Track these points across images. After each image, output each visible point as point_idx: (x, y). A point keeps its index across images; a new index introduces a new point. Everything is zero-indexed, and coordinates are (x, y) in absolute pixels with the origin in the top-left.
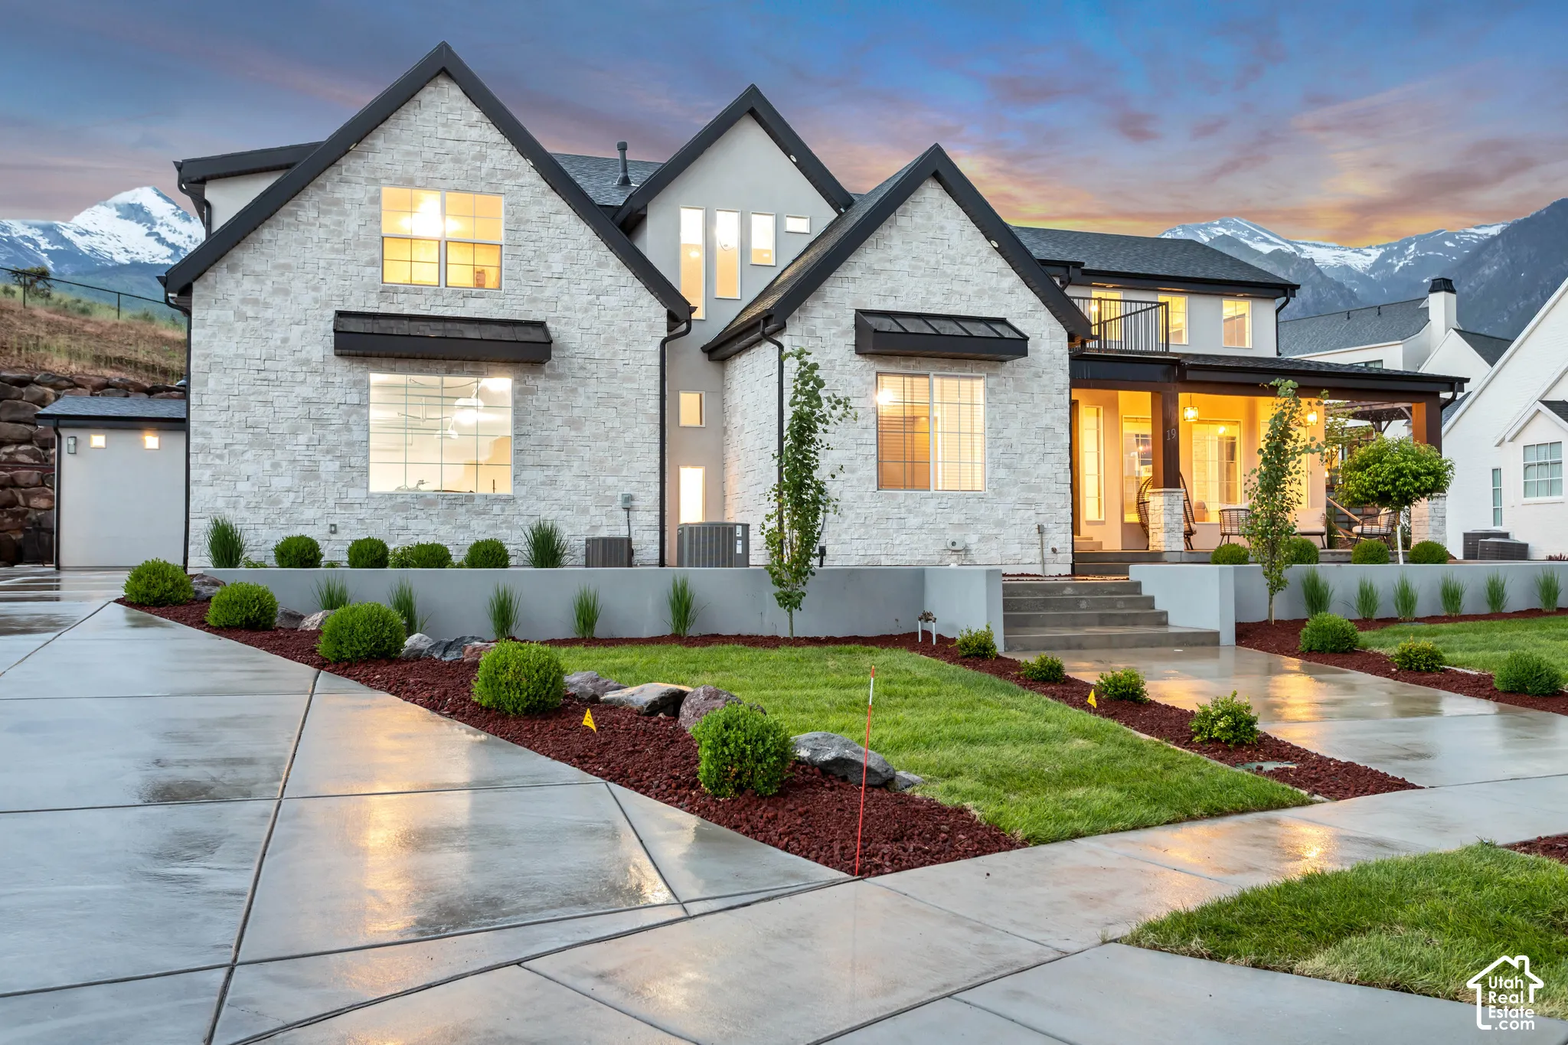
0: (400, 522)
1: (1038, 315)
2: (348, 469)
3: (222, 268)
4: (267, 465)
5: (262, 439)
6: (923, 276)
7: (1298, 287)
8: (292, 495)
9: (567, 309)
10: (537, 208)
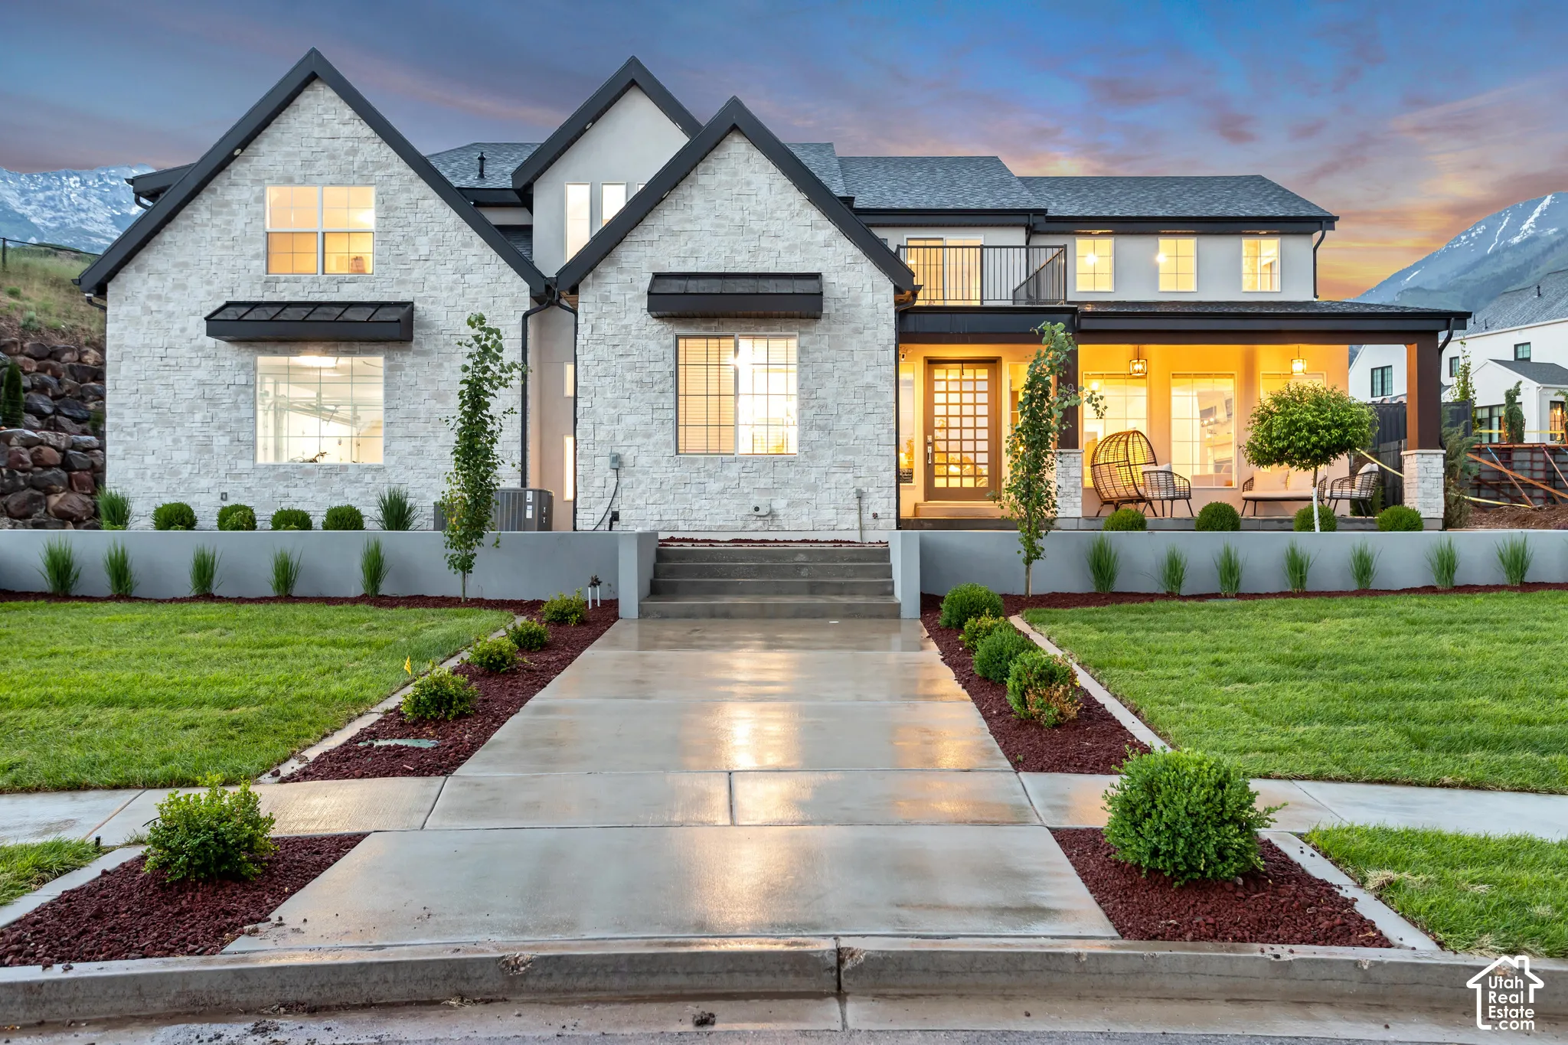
0: (282, 490)
1: (858, 268)
2: (236, 443)
3: (131, 267)
4: (169, 441)
5: (166, 419)
6: (726, 234)
7: (1337, 218)
8: (189, 466)
9: (434, 288)
10: (405, 195)
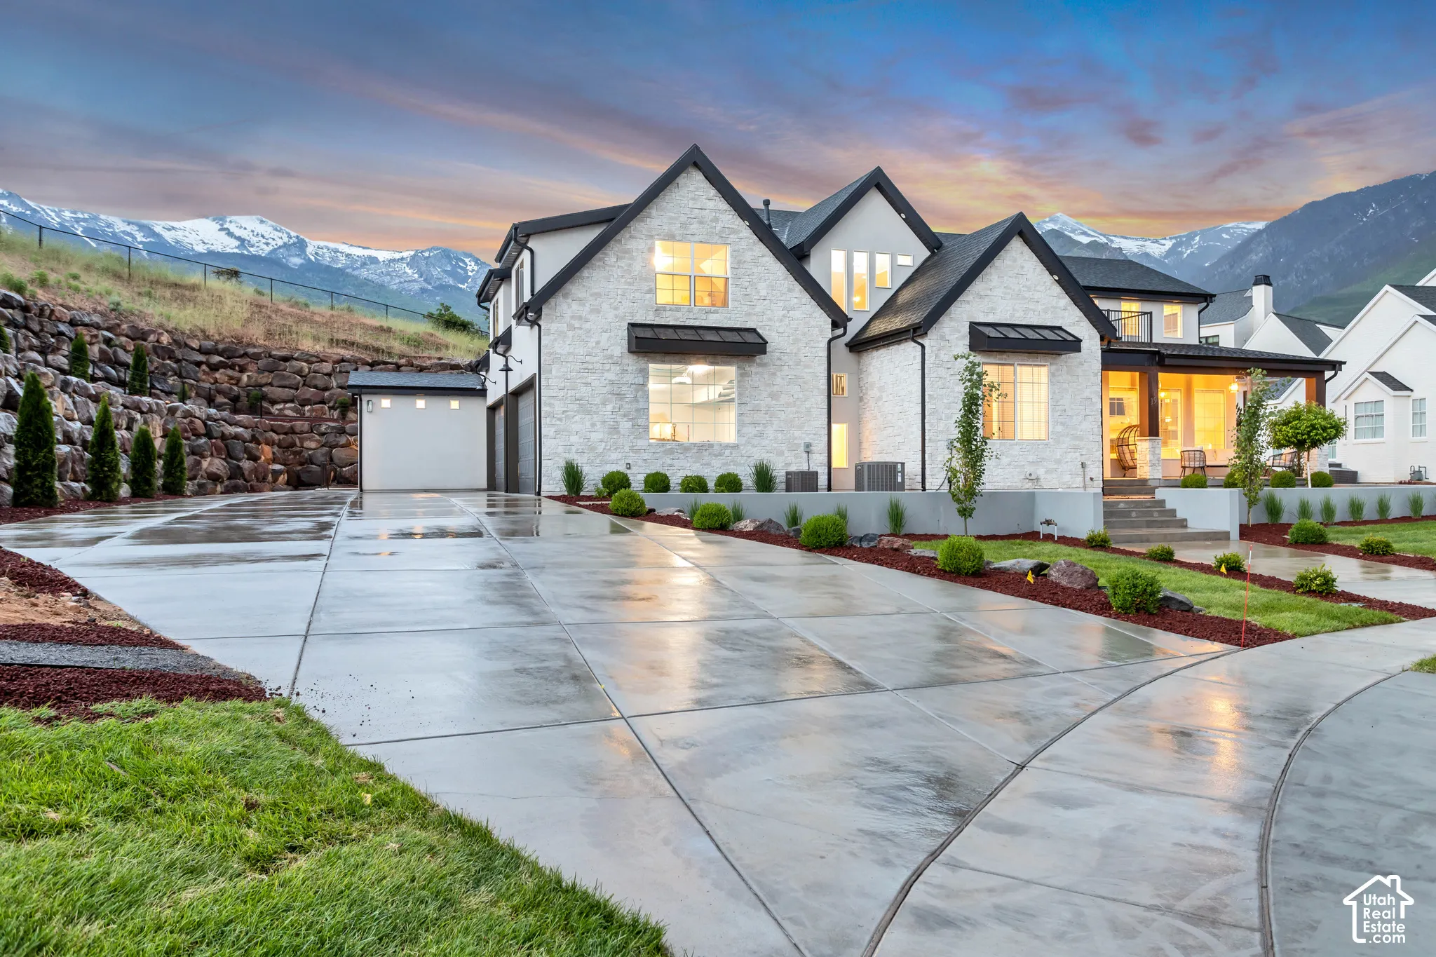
0: (669, 462)
1: (1082, 324)
2: (636, 427)
3: (559, 295)
4: (588, 424)
5: (585, 408)
6: (1010, 299)
7: (1215, 296)
8: (603, 444)
9: (770, 320)
10: (750, 253)
